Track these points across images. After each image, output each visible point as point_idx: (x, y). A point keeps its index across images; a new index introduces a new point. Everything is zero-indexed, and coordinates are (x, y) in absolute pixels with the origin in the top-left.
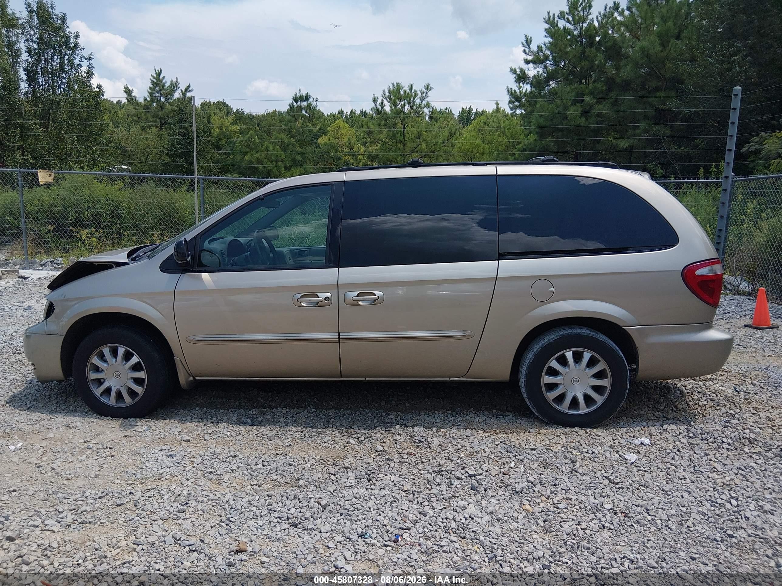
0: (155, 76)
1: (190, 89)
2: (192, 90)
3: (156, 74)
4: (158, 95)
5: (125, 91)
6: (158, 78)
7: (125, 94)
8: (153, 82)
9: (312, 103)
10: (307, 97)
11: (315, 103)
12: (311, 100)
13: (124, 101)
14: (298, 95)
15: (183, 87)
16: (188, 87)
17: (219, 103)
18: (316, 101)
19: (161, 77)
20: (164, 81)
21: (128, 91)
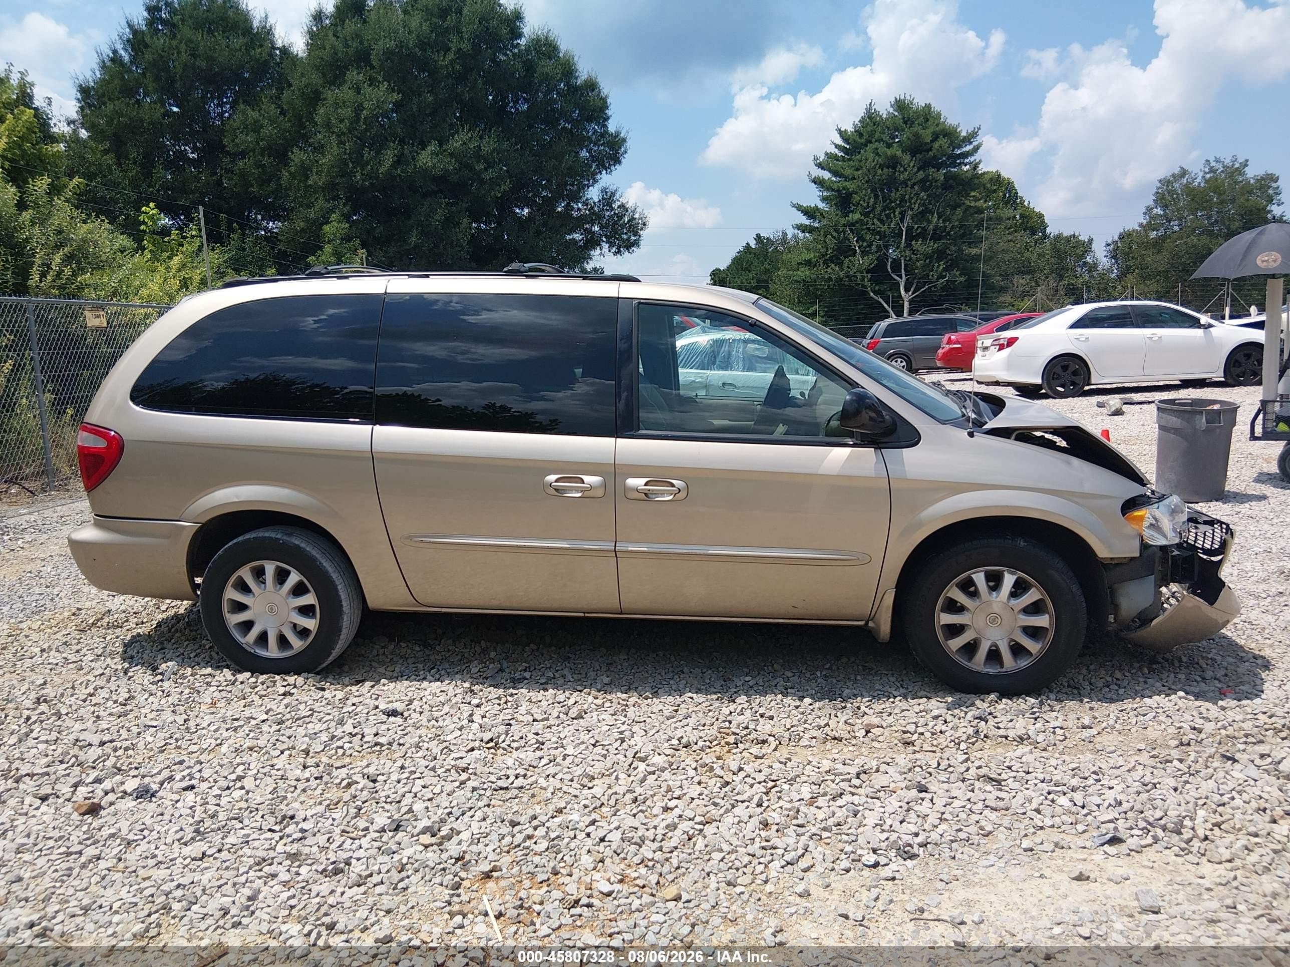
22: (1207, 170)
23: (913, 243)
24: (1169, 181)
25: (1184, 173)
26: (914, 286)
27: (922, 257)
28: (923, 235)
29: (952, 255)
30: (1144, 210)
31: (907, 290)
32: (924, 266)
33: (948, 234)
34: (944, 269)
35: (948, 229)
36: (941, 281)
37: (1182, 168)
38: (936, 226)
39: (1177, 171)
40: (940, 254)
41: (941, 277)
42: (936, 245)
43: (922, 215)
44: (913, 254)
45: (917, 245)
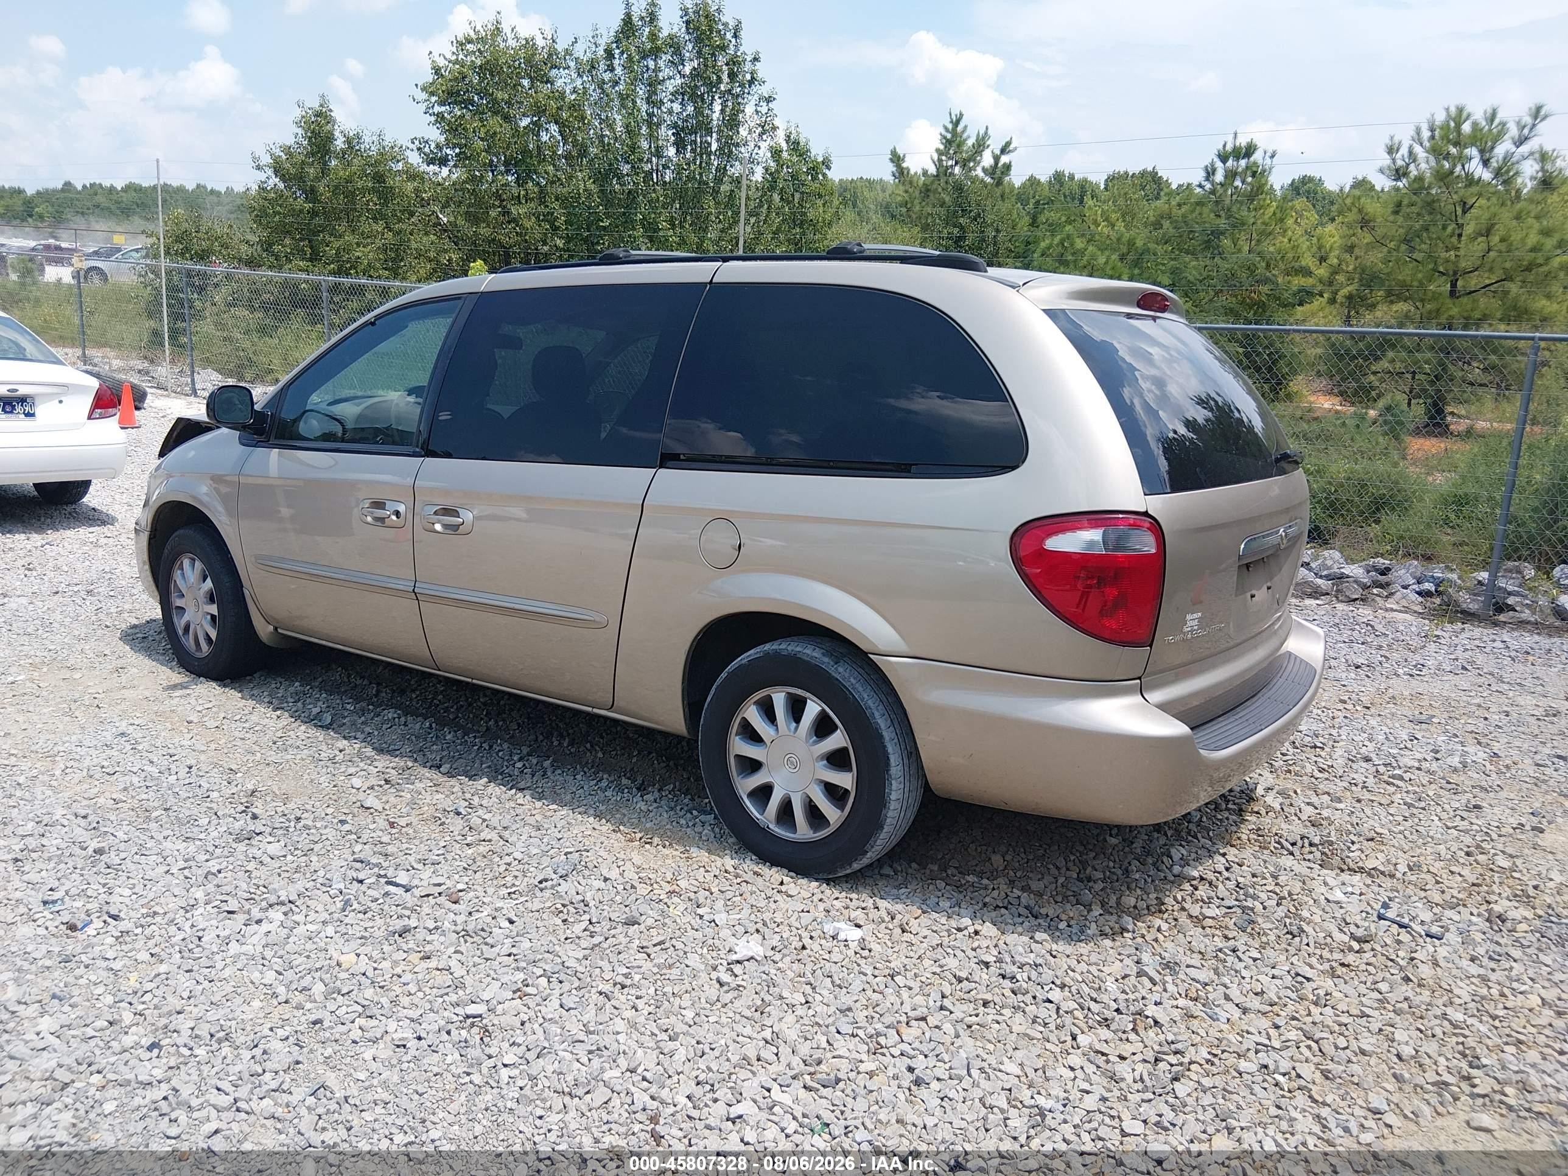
0: (950, 126)
1: (1012, 147)
2: (1016, 149)
3: (952, 122)
4: (950, 163)
5: (892, 160)
6: (954, 132)
7: (891, 165)
8: (945, 138)
9: (1260, 162)
10: (1249, 150)
11: (1268, 161)
12: (1257, 156)
13: (889, 178)
14: (1229, 148)
15: (995, 145)
16: (1008, 144)
17: (1143, 174)
18: (1272, 157)
19: (960, 129)
20: (965, 136)
21: (897, 159)
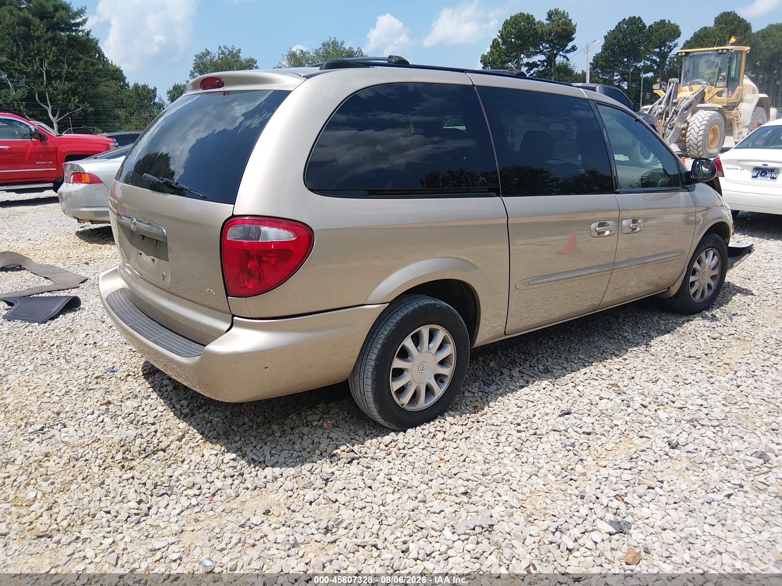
22: (220, 52)
23: (53, 82)
24: (200, 57)
25: (208, 53)
26: (58, 112)
27: (61, 92)
28: (59, 77)
29: (81, 92)
30: (190, 73)
31: (54, 115)
32: (63, 99)
33: (76, 78)
34: (78, 102)
35: (76, 74)
36: (78, 109)
37: (206, 50)
38: (68, 72)
39: (204, 51)
40: (74, 92)
41: (77, 107)
42: (70, 85)
43: (56, 63)
44: (54, 90)
45: (56, 83)
